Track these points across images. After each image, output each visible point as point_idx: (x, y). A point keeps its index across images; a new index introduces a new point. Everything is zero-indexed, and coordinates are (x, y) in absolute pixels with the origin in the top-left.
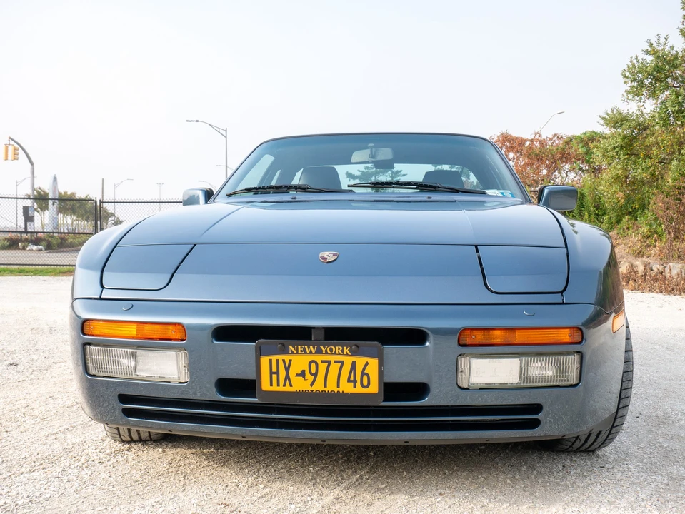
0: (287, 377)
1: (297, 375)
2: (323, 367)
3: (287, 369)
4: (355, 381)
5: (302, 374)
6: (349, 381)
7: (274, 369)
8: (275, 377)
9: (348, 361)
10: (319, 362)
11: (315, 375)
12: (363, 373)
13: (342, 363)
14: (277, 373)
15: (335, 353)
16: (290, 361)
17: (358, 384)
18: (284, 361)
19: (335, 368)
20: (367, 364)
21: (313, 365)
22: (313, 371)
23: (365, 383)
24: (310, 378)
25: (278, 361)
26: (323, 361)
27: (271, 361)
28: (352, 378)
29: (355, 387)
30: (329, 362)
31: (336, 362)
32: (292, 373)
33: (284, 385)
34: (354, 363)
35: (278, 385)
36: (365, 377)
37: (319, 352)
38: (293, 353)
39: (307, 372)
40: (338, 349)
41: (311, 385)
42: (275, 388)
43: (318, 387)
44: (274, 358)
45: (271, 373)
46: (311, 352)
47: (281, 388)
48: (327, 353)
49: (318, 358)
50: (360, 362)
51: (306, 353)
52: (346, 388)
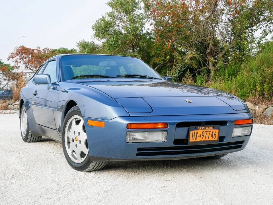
0: (196, 137)
1: (199, 136)
3: (197, 135)
4: (212, 137)
5: (200, 136)
6: (211, 137)
7: (193, 135)
8: (193, 137)
9: (212, 131)
10: (205, 132)
11: (203, 136)
12: (215, 134)
13: (210, 131)
14: (194, 136)
15: (209, 129)
16: (198, 132)
17: (213, 137)
18: (196, 132)
20: (216, 132)
21: (203, 133)
23: (215, 137)
24: (202, 136)
26: (206, 132)
30: (207, 132)
31: (209, 131)
33: (195, 139)
34: (213, 131)
36: (215, 135)
37: (205, 129)
38: (199, 129)
39: (201, 135)
40: (210, 128)
41: (202, 139)
42: (193, 141)
43: (204, 139)
44: (194, 131)
45: (193, 136)
46: (203, 129)
47: (195, 141)
48: (207, 129)
49: (205, 131)
50: (215, 130)
51: (202, 129)
52: (210, 139)
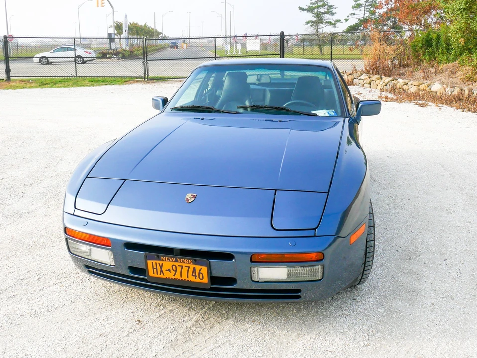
0: (161, 271)
1: (166, 271)
2: (179, 268)
3: (161, 267)
4: (196, 276)
5: (169, 270)
6: (193, 276)
7: (155, 267)
8: (155, 270)
9: (192, 266)
10: (177, 267)
11: (176, 271)
12: (200, 273)
13: (189, 267)
14: (156, 269)
15: (184, 262)
16: (162, 264)
17: (198, 277)
18: (159, 263)
19: (185, 270)
20: (201, 269)
21: (174, 267)
22: (174, 270)
23: (201, 278)
24: (173, 272)
25: (156, 263)
26: (179, 266)
27: (152, 263)
28: (194, 275)
29: (196, 279)
30: (182, 266)
31: (185, 266)
32: (164, 270)
33: (160, 274)
34: (195, 268)
35: (157, 274)
36: (201, 275)
37: (176, 261)
38: (163, 260)
39: (171, 270)
40: (186, 261)
41: (174, 276)
42: (155, 275)
43: (177, 277)
44: (154, 262)
45: (153, 269)
46: (172, 261)
47: (159, 276)
48: (180, 262)
49: (176, 264)
50: (198, 267)
51: (170, 261)
52: (192, 279)
